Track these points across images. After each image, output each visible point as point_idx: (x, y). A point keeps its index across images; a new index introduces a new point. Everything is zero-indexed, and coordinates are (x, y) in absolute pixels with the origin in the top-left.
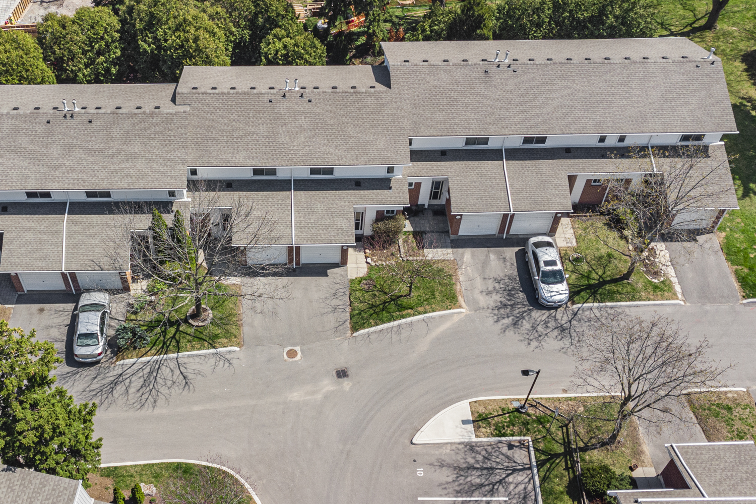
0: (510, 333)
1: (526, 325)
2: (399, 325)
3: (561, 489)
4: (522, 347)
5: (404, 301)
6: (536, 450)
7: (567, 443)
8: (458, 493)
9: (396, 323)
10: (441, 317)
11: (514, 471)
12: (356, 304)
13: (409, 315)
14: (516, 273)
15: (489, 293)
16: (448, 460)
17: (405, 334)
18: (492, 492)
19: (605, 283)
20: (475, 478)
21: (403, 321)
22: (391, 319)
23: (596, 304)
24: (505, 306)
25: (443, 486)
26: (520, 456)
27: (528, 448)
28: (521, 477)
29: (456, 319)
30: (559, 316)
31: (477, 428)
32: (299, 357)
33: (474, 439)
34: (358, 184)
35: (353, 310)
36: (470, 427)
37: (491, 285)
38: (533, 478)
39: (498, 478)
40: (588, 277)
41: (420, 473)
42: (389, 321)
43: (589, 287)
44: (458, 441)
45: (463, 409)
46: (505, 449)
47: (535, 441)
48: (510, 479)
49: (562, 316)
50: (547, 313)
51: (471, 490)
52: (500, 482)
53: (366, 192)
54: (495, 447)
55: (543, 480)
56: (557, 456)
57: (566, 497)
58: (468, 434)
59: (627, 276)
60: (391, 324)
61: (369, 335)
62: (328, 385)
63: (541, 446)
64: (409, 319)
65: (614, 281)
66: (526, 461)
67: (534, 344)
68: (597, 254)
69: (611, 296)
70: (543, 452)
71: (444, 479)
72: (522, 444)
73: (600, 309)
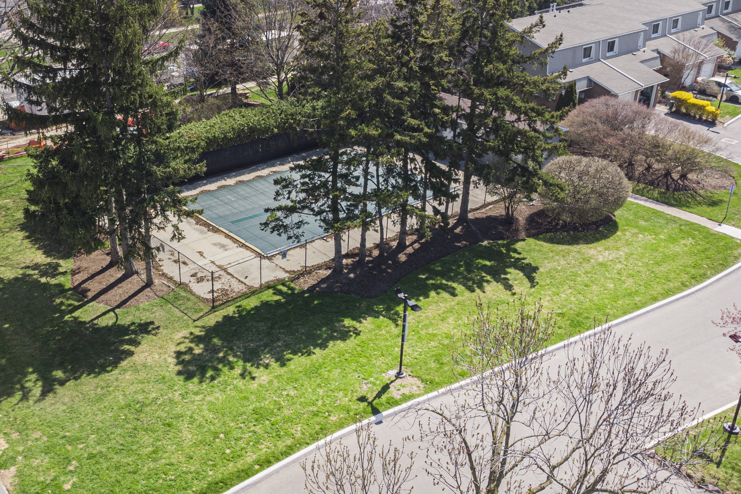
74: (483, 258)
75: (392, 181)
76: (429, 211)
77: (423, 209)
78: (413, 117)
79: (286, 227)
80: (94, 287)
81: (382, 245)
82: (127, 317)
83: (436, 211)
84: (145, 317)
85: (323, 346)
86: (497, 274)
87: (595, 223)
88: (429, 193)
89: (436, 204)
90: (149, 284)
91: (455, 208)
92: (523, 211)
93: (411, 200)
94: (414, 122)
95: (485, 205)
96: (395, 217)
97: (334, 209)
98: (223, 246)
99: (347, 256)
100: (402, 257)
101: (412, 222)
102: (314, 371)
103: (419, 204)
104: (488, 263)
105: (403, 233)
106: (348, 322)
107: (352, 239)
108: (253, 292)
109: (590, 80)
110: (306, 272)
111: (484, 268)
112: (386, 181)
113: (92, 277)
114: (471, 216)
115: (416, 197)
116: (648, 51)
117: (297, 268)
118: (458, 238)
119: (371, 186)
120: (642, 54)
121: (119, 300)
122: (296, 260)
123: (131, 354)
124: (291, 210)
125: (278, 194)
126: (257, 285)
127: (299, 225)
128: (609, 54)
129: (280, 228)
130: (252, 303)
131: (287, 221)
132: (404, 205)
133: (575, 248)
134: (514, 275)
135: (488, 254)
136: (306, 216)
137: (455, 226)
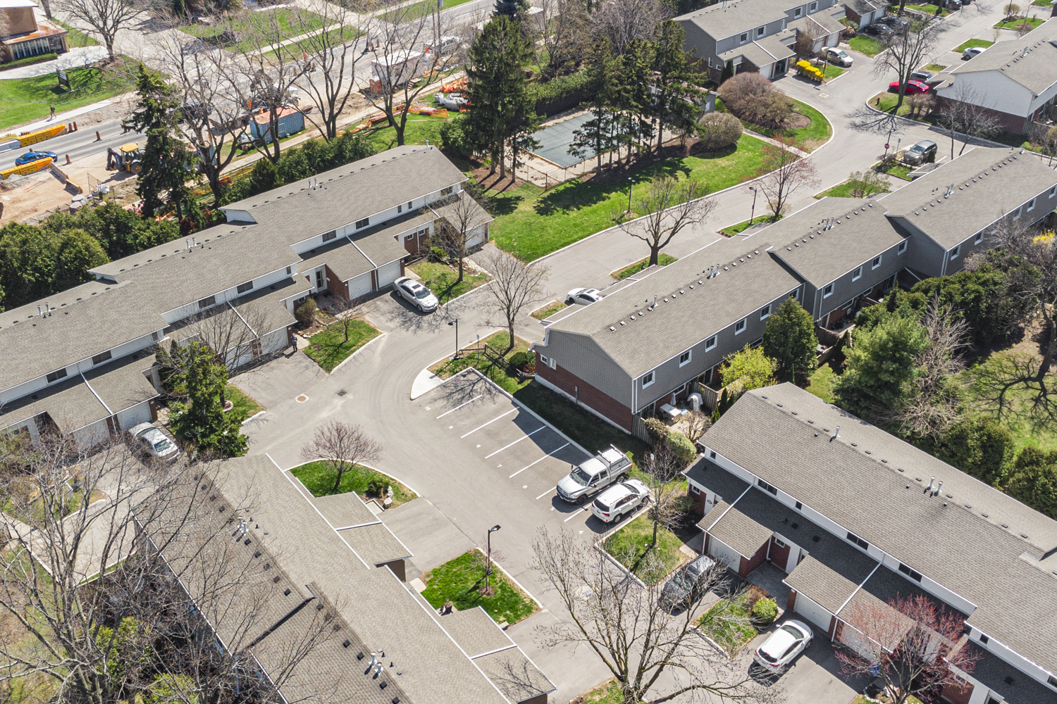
0: (419, 332)
1: (425, 325)
2: (354, 357)
3: (503, 377)
4: (432, 335)
5: (346, 344)
6: (478, 370)
7: (491, 359)
8: (454, 406)
9: (351, 356)
10: (375, 343)
11: (474, 384)
12: (319, 359)
13: (356, 350)
14: (398, 305)
15: (391, 320)
16: (437, 397)
17: (361, 359)
18: (471, 397)
19: (451, 287)
20: (457, 396)
21: (354, 354)
22: (347, 356)
23: (454, 299)
24: (406, 322)
25: (445, 407)
26: (472, 377)
27: (473, 372)
28: (480, 384)
29: (384, 340)
30: (439, 313)
31: (440, 376)
32: (307, 398)
33: (443, 382)
34: (273, 288)
35: (318, 363)
36: (437, 378)
37: (389, 316)
38: (486, 381)
39: (469, 391)
40: (440, 289)
41: (428, 408)
42: (346, 357)
43: (444, 293)
44: (435, 386)
45: (425, 374)
46: (462, 378)
47: (475, 367)
48: (475, 388)
49: (442, 313)
50: (431, 315)
51: (460, 401)
52: (471, 391)
53: (282, 290)
54: (456, 380)
55: (492, 378)
56: (491, 366)
57: (509, 378)
58: (438, 381)
59: (460, 279)
60: (349, 358)
61: (340, 369)
62: (339, 402)
63: (480, 367)
64: (357, 352)
65: (456, 284)
66: (477, 377)
67: (437, 331)
68: (435, 277)
69: (459, 292)
70: (483, 368)
71: (442, 405)
72: (469, 372)
73: (457, 301)
74: (667, 166)
75: (625, 130)
76: (642, 144)
77: (639, 143)
78: (635, 101)
79: (578, 153)
80: (488, 183)
81: (619, 162)
82: (508, 194)
83: (645, 144)
84: (518, 195)
85: (595, 203)
86: (672, 173)
87: (725, 147)
88: (642, 135)
89: (645, 140)
90: (513, 181)
91: (655, 142)
92: (690, 142)
93: (633, 139)
94: (634, 103)
95: (672, 140)
96: (626, 147)
97: (599, 144)
98: (541, 164)
99: (603, 166)
100: (627, 167)
101: (634, 149)
102: (594, 212)
103: (637, 141)
104: (668, 168)
105: (629, 155)
106: (604, 194)
107: (605, 159)
108: (561, 184)
109: (743, 58)
110: (584, 174)
111: (666, 171)
112: (622, 130)
113: (485, 179)
114: (663, 146)
115: (636, 137)
116: (787, 32)
117: (580, 173)
118: (655, 157)
119: (615, 133)
120: (782, 35)
121: (502, 188)
122: (580, 169)
123: (516, 208)
124: (580, 145)
125: (575, 138)
126: (563, 181)
127: (584, 152)
128: (759, 37)
129: (575, 153)
130: (562, 188)
131: (578, 150)
132: (630, 140)
133: (712, 160)
134: (680, 174)
135: (669, 164)
136: (587, 148)
137: (655, 151)
